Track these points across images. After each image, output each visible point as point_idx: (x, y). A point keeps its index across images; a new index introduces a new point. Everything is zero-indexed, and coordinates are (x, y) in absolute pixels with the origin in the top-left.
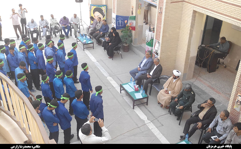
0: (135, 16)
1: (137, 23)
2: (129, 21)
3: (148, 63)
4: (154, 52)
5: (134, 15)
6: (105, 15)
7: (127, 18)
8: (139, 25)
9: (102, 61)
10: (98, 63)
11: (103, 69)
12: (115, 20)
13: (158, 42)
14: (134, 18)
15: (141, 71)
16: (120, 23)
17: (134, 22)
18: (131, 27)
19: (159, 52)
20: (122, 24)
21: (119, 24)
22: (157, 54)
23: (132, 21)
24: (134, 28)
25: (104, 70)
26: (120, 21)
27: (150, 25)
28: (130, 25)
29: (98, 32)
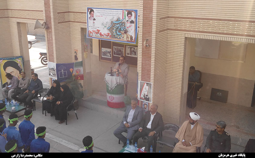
0: (82, 61)
1: (84, 70)
2: (75, 69)
3: (138, 114)
4: (141, 98)
5: (80, 60)
6: (22, 70)
7: (71, 65)
8: (86, 72)
9: (53, 130)
10: (50, 135)
11: (64, 141)
12: (54, 70)
13: (147, 83)
14: (81, 64)
15: (131, 127)
16: (63, 73)
17: (81, 69)
18: (80, 76)
19: (151, 96)
20: (65, 75)
21: (61, 76)
22: (148, 99)
23: (79, 68)
24: (82, 77)
25: (67, 142)
26: (62, 71)
27: (111, 68)
28: (77, 74)
29: (27, 91)
